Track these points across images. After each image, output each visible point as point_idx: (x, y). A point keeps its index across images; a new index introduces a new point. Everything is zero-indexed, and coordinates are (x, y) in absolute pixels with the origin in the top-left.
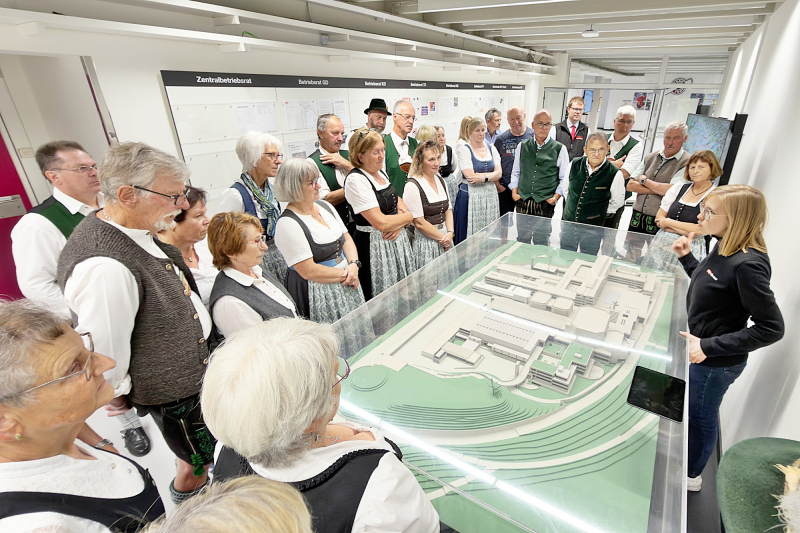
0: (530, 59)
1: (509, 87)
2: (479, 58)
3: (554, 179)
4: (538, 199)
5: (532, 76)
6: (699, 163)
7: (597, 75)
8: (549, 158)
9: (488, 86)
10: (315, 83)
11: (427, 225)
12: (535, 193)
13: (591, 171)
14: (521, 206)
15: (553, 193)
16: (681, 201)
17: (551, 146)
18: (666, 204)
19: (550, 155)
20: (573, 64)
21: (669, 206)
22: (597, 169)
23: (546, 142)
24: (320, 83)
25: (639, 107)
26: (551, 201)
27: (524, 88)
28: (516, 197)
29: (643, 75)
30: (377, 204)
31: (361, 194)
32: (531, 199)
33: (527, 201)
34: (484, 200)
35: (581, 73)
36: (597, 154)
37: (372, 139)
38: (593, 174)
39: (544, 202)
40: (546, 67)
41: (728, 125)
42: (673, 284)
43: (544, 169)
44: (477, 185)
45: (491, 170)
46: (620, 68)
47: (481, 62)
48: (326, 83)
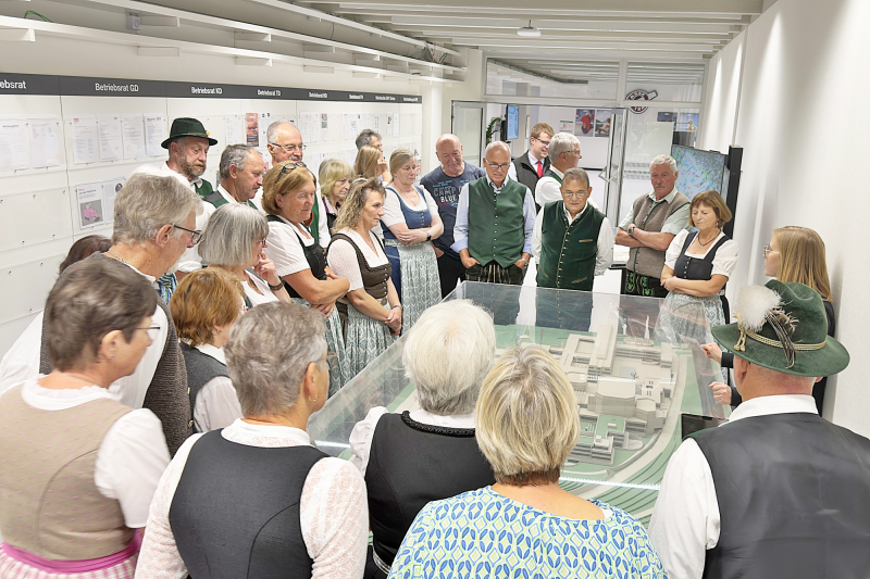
0: (427, 56)
1: (399, 99)
2: (354, 53)
3: (521, 233)
4: (504, 263)
5: (431, 82)
6: (702, 207)
7: (520, 80)
8: (512, 205)
9: (369, 97)
10: (119, 88)
11: (369, 301)
12: (500, 254)
13: (571, 221)
14: (477, 273)
15: (521, 253)
16: (687, 254)
17: (512, 188)
18: (671, 259)
19: (514, 201)
20: (491, 65)
21: (674, 262)
22: (578, 216)
23: (505, 183)
24: (126, 89)
25: (586, 131)
26: (520, 262)
27: (420, 100)
28: (469, 262)
29: (586, 82)
30: (308, 266)
31: (288, 250)
32: (494, 262)
33: (487, 265)
34: (423, 270)
35: (501, 77)
36: (574, 198)
37: (299, 176)
38: (574, 223)
39: (512, 267)
40: (450, 69)
41: (722, 160)
42: (692, 356)
43: (508, 221)
44: (411, 245)
45: (428, 223)
46: (554, 72)
47: (357, 59)
48: (135, 88)
